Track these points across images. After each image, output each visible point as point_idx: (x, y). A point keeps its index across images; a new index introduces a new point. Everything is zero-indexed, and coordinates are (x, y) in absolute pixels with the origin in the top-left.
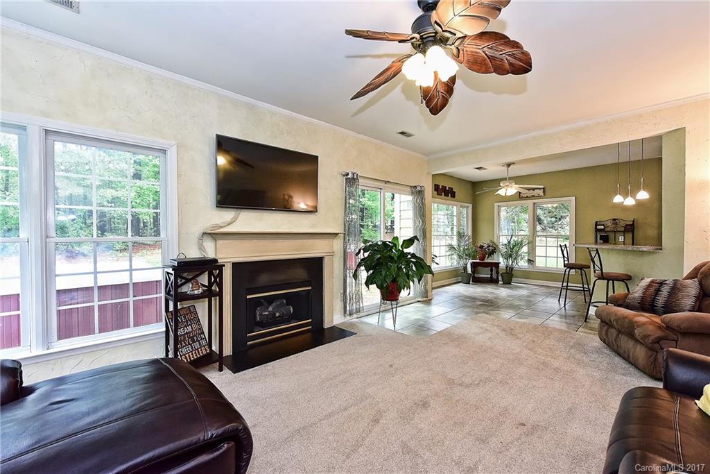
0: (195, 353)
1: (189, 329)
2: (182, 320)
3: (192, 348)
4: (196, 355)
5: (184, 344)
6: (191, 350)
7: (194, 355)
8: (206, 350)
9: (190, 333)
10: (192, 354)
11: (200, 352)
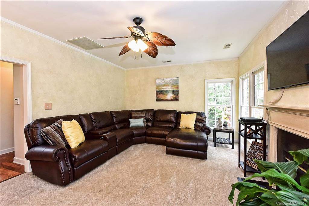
0: (251, 164)
1: (256, 153)
2: (256, 147)
3: (251, 161)
4: (250, 165)
5: (249, 156)
6: (250, 161)
7: (250, 164)
8: (256, 167)
9: (255, 155)
10: (249, 163)
11: (253, 166)
